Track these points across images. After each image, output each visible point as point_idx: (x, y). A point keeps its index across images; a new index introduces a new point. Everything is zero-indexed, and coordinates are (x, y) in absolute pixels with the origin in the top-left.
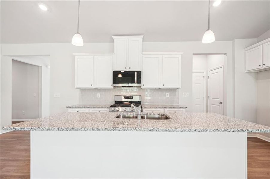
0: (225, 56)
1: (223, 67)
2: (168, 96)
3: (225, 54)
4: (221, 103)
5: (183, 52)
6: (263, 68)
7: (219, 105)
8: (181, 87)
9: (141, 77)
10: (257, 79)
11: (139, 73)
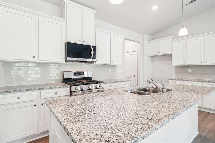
0: (139, 44)
1: (136, 51)
2: (110, 72)
3: (139, 43)
4: (135, 76)
5: (124, 36)
6: (159, 55)
7: (133, 78)
8: (122, 64)
9: (96, 52)
10: (152, 61)
11: (95, 48)
